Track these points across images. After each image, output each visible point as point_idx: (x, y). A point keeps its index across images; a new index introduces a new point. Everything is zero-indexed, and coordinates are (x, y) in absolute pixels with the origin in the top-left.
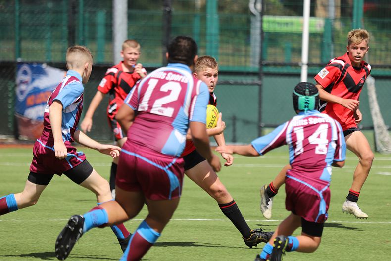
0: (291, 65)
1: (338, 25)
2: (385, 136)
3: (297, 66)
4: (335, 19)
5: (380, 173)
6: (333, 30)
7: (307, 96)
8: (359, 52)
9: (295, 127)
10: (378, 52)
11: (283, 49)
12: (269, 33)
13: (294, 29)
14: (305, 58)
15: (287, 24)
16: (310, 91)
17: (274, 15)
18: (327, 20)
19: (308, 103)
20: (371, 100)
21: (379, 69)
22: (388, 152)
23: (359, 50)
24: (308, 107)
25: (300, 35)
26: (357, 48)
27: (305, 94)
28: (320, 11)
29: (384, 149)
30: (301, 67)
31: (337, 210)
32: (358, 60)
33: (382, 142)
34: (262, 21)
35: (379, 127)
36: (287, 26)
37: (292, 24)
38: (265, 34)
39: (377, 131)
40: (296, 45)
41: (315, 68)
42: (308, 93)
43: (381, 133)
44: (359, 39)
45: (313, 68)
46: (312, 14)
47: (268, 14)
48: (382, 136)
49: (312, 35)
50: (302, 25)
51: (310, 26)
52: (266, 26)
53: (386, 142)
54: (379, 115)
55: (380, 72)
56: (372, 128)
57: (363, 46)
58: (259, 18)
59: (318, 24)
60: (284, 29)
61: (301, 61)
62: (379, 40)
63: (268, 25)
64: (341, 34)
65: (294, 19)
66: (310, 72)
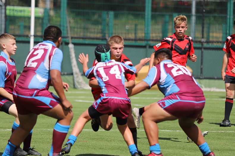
0: (24, 36)
1: (52, 13)
2: (80, 79)
3: (28, 36)
4: (50, 9)
5: (77, 101)
6: (49, 16)
7: (106, 53)
8: (181, 30)
9: (98, 67)
10: (76, 30)
11: (19, 26)
12: (10, 16)
13: (26, 14)
14: (32, 32)
15: (21, 11)
16: (106, 50)
17: (14, 5)
18: (45, 9)
19: (107, 57)
20: (71, 57)
21: (76, 39)
22: (81, 88)
23: (181, 29)
24: (107, 59)
25: (29, 18)
26: (179, 27)
27: (104, 52)
28: (41, 4)
29: (79, 87)
30: (30, 38)
31: (51, 123)
32: (181, 35)
33: (78, 82)
34: (5, 9)
35: (76, 73)
36: (21, 13)
37: (24, 11)
38: (7, 17)
39: (75, 76)
40: (27, 24)
41: (38, 38)
42: (106, 51)
43: (77, 77)
44: (180, 22)
45: (37, 38)
46: (36, 5)
47: (9, 5)
48: (78, 79)
49: (36, 18)
50: (30, 12)
51: (35, 12)
52: (8, 12)
53: (80, 82)
54: (76, 66)
55: (77, 41)
56: (72, 74)
57: (183, 26)
58: (3, 7)
59: (40, 12)
60: (19, 14)
61: (30, 34)
62: (76, 22)
63: (9, 11)
64: (54, 18)
65: (26, 8)
66: (36, 40)
